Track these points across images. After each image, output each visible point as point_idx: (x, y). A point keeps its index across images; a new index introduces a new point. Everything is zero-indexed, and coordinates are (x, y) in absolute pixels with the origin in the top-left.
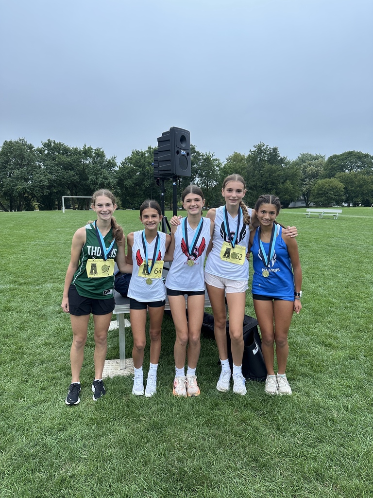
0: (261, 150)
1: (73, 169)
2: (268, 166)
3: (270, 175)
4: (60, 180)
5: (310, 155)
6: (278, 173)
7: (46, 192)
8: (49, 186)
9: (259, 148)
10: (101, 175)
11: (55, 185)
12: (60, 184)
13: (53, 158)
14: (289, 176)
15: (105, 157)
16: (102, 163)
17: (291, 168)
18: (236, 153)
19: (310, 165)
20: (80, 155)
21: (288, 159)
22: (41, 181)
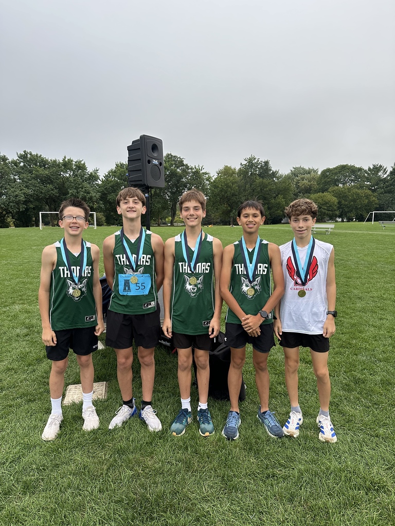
0: (253, 164)
1: (52, 182)
2: (259, 180)
3: (261, 189)
4: (37, 195)
5: (303, 169)
6: (269, 187)
7: (22, 208)
8: (25, 201)
9: (250, 161)
10: (82, 189)
11: (32, 200)
12: (38, 199)
13: (30, 170)
14: (281, 191)
15: (87, 170)
16: (83, 176)
17: (284, 182)
18: (227, 166)
19: (303, 179)
20: (60, 168)
21: (280, 173)
22: (17, 196)
